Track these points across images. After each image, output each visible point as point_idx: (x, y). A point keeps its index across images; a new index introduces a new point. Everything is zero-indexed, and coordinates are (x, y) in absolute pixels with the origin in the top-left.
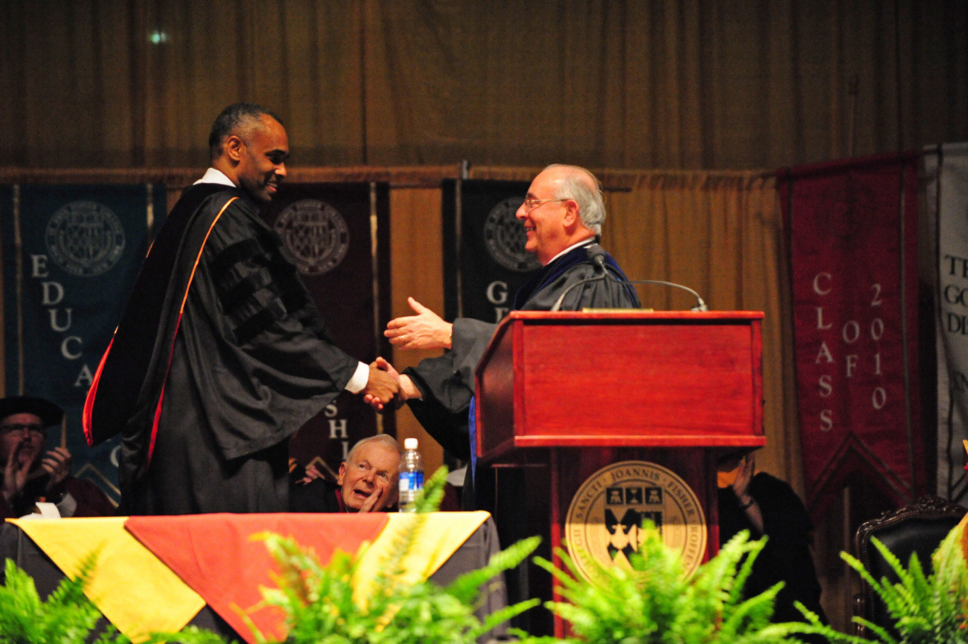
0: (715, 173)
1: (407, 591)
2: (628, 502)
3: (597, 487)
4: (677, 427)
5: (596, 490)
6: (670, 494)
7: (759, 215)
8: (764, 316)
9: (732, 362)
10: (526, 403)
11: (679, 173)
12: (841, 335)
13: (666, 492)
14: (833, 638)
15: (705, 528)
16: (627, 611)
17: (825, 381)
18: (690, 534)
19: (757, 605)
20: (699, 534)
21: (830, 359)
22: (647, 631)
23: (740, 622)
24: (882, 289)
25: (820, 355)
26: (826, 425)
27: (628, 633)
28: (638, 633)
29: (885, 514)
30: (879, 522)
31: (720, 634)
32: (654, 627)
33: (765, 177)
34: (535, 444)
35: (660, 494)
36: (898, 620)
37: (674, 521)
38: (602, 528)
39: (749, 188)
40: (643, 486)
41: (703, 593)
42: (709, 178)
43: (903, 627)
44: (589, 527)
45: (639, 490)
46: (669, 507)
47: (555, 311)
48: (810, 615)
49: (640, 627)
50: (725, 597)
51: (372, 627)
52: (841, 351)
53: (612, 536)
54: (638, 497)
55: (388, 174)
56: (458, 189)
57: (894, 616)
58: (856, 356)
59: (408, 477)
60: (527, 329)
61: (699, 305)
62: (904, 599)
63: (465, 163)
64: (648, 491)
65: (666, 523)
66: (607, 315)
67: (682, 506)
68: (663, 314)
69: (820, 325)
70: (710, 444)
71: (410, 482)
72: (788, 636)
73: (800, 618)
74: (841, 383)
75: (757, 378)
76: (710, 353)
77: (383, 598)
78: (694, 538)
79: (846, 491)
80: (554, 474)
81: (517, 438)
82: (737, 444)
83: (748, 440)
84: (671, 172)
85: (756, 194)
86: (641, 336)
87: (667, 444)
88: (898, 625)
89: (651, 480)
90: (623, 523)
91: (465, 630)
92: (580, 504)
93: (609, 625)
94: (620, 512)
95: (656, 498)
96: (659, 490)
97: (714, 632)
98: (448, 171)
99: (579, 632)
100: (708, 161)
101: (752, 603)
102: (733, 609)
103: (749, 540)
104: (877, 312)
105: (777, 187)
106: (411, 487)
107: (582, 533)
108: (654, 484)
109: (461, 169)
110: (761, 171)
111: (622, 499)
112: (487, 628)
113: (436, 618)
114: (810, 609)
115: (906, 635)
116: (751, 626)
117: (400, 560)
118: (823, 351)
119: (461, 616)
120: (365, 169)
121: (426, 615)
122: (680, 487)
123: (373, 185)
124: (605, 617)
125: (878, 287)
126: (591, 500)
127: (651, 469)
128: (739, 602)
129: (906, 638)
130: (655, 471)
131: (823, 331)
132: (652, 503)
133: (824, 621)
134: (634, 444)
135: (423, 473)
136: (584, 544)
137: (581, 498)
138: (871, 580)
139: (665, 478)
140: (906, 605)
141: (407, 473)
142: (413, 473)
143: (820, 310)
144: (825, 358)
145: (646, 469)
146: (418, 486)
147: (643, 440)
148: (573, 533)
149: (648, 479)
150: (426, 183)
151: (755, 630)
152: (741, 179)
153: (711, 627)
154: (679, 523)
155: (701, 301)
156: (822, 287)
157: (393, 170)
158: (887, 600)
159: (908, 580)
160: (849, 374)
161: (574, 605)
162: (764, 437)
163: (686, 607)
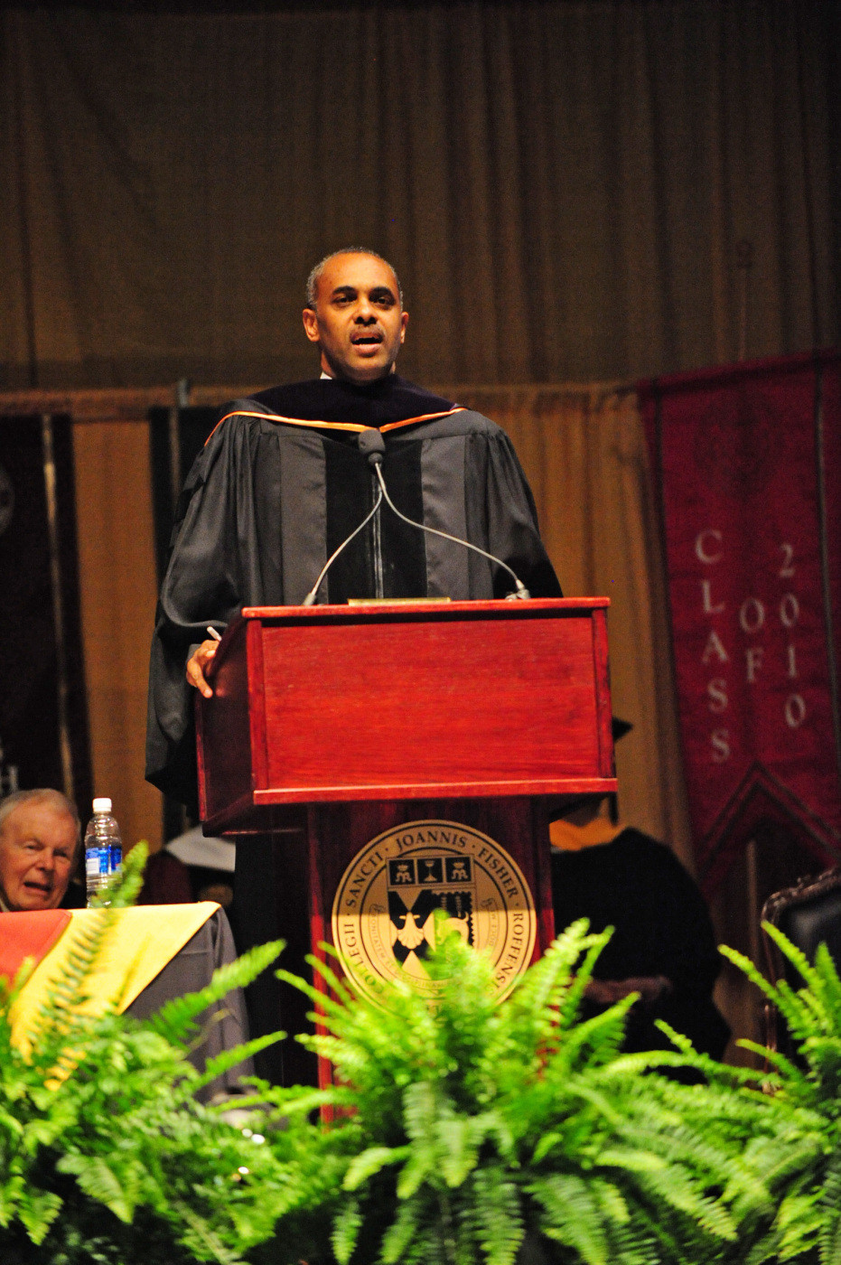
0: (550, 388)
1: (91, 1027)
2: (421, 881)
3: (376, 859)
4: (489, 769)
5: (375, 865)
6: (481, 866)
7: (615, 449)
8: (609, 604)
9: (565, 672)
10: (268, 739)
11: (496, 389)
12: (737, 621)
13: (476, 862)
14: (712, 1071)
15: (533, 913)
16: (414, 1043)
17: (718, 687)
18: (512, 924)
19: (602, 1027)
20: (525, 923)
21: (723, 655)
22: (443, 1073)
23: (576, 1052)
24: (795, 549)
25: (709, 650)
26: (720, 752)
27: (415, 1076)
28: (431, 1075)
29: (802, 881)
30: (794, 892)
31: (547, 1073)
32: (454, 1066)
33: (622, 392)
34: (284, 800)
35: (467, 868)
36: (802, 1042)
37: (489, 906)
38: (385, 919)
39: (599, 410)
40: (444, 856)
41: (523, 1012)
42: (541, 397)
43: (812, 1050)
44: (365, 918)
45: (438, 862)
46: (481, 886)
47: (308, 604)
48: (680, 1040)
49: (432, 1066)
50: (556, 1016)
51: (40, 1084)
52: (738, 642)
53: (400, 931)
54: (436, 871)
55: (68, 402)
56: (174, 422)
57: (798, 1036)
58: (760, 651)
59: (100, 855)
60: (266, 632)
61: (515, 590)
62: (812, 1011)
63: (182, 384)
64: (450, 862)
65: (477, 910)
66: (384, 608)
67: (500, 882)
68: (465, 604)
69: (708, 607)
70: (536, 791)
71: (102, 861)
72: (648, 1071)
73: (666, 1045)
74: (740, 690)
75: (602, 694)
76: (533, 658)
77: (55, 1038)
78: (518, 930)
79: (751, 849)
80: (314, 843)
81: (256, 792)
82: (577, 790)
83: (592, 785)
84: (485, 389)
85: (610, 418)
86: (433, 637)
87: (475, 793)
88: (802, 1050)
89: (454, 847)
90: (414, 912)
91: (177, 1083)
92: (351, 886)
93: (388, 1065)
94: (410, 896)
95: (463, 873)
96: (466, 861)
97: (539, 1071)
98: (158, 395)
99: (345, 1078)
100: (539, 370)
101: (594, 1024)
102: (567, 1035)
103: (589, 932)
104: (787, 586)
105: (641, 407)
106: (103, 869)
107: (356, 928)
108: (459, 853)
109: (177, 393)
110: (617, 383)
111: (412, 875)
112: (211, 1075)
113: (135, 1066)
114: (679, 1030)
115: (817, 1063)
116: (594, 1058)
117: (80, 983)
118: (713, 645)
119: (169, 1062)
120: (36, 396)
121: (119, 1063)
122: (496, 855)
123: (46, 419)
124: (381, 1054)
125: (789, 549)
126: (369, 879)
127: (454, 832)
128: (575, 1024)
129: (817, 1068)
130: (461, 834)
131: (712, 617)
132: (456, 880)
133: (699, 1048)
134: (427, 795)
135: (120, 847)
136: (359, 944)
137: (353, 877)
138: (764, 985)
139: (474, 843)
140: (816, 1019)
141: (97, 849)
142: (107, 848)
143: (706, 587)
144: (715, 656)
145: (446, 830)
146: (113, 868)
147: (440, 789)
148: (342, 929)
149: (449, 846)
150: (127, 414)
151: (599, 1064)
152: (586, 398)
153: (537, 1063)
154: (497, 909)
155: (520, 584)
156: (707, 551)
157: (77, 396)
158: (788, 1013)
159: (816, 983)
160: (751, 676)
161: (337, 1037)
162: (615, 779)
163: (498, 1036)
